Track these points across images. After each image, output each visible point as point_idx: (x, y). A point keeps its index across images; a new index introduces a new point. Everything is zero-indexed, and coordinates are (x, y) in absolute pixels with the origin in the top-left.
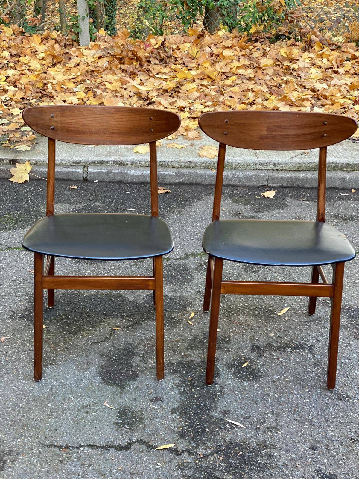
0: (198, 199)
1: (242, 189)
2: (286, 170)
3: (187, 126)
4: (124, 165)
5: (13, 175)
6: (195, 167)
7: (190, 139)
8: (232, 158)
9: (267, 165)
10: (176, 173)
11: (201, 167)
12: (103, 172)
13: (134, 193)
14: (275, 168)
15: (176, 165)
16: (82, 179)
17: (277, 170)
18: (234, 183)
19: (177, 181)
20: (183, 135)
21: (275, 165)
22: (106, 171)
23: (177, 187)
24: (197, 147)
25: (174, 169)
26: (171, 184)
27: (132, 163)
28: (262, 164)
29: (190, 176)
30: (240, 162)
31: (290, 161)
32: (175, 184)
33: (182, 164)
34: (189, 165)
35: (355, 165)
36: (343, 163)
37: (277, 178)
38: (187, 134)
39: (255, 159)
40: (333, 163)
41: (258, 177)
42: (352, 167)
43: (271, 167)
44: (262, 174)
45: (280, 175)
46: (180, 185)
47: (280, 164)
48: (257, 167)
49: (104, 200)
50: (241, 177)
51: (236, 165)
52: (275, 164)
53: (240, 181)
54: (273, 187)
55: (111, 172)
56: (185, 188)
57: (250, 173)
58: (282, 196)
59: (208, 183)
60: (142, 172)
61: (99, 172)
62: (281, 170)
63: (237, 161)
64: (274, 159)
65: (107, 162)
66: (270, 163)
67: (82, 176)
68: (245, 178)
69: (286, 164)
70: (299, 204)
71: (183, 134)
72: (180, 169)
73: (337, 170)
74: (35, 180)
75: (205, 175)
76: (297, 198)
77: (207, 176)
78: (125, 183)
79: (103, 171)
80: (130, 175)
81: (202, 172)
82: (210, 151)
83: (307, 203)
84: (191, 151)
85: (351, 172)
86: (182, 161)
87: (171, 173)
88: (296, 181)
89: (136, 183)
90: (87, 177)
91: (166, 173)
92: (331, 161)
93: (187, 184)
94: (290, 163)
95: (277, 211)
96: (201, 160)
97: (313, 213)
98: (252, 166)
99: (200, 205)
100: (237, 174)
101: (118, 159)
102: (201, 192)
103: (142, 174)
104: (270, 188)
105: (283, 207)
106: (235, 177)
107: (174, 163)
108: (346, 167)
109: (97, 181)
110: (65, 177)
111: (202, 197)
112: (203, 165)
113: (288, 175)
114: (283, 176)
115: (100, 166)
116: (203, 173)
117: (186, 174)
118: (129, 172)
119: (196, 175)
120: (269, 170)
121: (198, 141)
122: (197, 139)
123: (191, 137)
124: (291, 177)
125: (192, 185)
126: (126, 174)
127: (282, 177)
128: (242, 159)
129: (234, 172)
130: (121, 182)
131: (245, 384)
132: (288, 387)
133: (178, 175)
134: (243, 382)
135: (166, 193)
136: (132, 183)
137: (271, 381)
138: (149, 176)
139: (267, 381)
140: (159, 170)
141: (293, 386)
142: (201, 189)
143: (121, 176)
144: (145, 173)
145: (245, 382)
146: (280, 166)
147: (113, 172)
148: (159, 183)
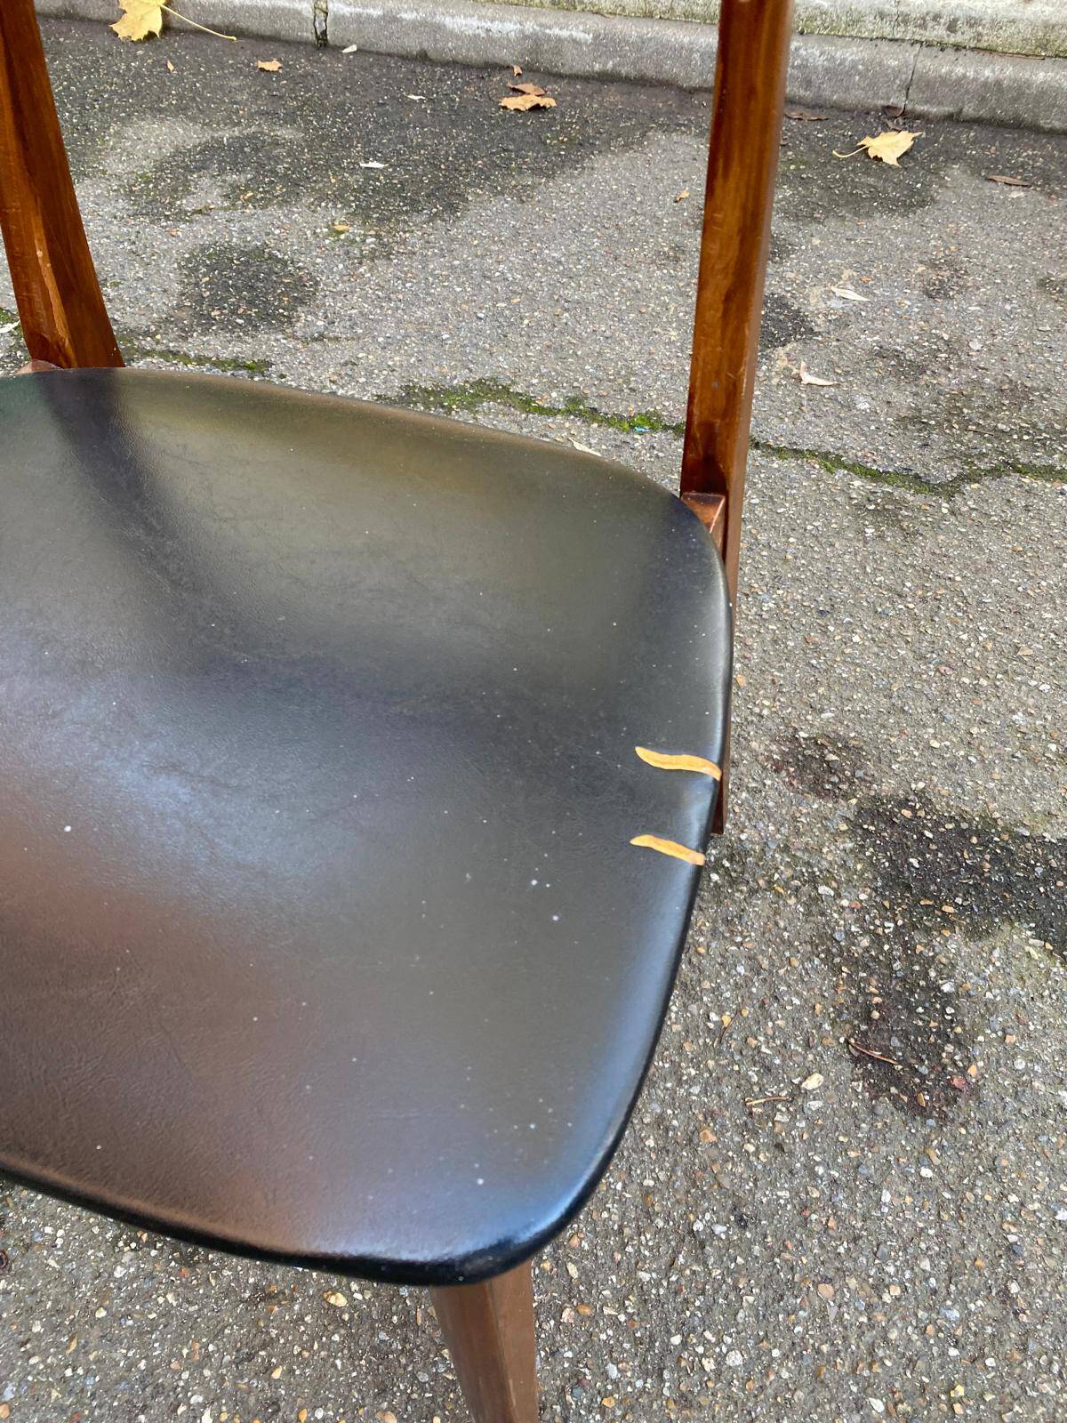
0: (625, 145)
1: (809, 115)
2: (990, 50)
5: (125, 12)
6: (667, 16)
9: (923, 26)
10: (596, 37)
11: (688, 18)
12: (369, 17)
13: (433, 101)
14: (952, 40)
15: (606, 3)
16: (312, 38)
17: (958, 48)
19: (597, 67)
21: (952, 27)
22: (380, 13)
23: (590, 88)
25: (594, 21)
26: (574, 77)
28: (904, 20)
29: (639, 50)
30: (826, 4)
31: (1013, 14)
32: (587, 78)
34: (651, 7)
37: (944, 81)
41: (874, 73)
43: (938, 32)
44: (894, 59)
45: (959, 70)
46: (603, 82)
47: (970, 22)
48: (887, 31)
50: (816, 68)
51: (811, 19)
52: (955, 20)
54: (920, 116)
55: (395, 20)
56: (613, 96)
57: (851, 53)
58: (934, 156)
60: (488, 25)
61: (359, 16)
62: (973, 49)
63: (818, 1)
66: (937, 17)
67: (311, 26)
68: (827, 70)
69: (996, 24)
70: (981, 201)
72: (616, 19)
74: (185, 31)
75: (691, 51)
76: (985, 170)
77: (696, 56)
78: (434, 63)
79: (370, 11)
80: (452, 32)
83: (1016, 194)
87: (579, 34)
88: (1015, 100)
89: (466, 66)
90: (324, 33)
91: (564, 33)
93: (627, 80)
94: (1013, 21)
95: (878, 220)
97: (1017, 245)
98: (870, 27)
99: (614, 169)
100: (802, 52)
102: (653, 116)
103: (488, 30)
104: (890, 117)
105: (911, 205)
109: (353, 48)
110: (265, 28)
112: (698, 10)
113: (987, 73)
114: (971, 74)
116: (686, 40)
117: (627, 43)
118: (449, 22)
119: (663, 48)
120: (929, 45)
124: (998, 83)
125: (643, 86)
126: (439, 28)
127: (964, 76)
129: (795, 44)
130: (423, 57)
131: (119, 1268)
132: (308, 1365)
133: (602, 44)
134: (121, 1251)
135: (536, 108)
136: (454, 63)
137: (255, 1285)
138: (509, 40)
139: (237, 1279)
140: (543, 20)
141: (338, 1362)
142: (664, 103)
143: (425, 36)
144: (495, 27)
145: (126, 1259)
146: (970, 33)
147: (401, 20)
148: (538, 70)
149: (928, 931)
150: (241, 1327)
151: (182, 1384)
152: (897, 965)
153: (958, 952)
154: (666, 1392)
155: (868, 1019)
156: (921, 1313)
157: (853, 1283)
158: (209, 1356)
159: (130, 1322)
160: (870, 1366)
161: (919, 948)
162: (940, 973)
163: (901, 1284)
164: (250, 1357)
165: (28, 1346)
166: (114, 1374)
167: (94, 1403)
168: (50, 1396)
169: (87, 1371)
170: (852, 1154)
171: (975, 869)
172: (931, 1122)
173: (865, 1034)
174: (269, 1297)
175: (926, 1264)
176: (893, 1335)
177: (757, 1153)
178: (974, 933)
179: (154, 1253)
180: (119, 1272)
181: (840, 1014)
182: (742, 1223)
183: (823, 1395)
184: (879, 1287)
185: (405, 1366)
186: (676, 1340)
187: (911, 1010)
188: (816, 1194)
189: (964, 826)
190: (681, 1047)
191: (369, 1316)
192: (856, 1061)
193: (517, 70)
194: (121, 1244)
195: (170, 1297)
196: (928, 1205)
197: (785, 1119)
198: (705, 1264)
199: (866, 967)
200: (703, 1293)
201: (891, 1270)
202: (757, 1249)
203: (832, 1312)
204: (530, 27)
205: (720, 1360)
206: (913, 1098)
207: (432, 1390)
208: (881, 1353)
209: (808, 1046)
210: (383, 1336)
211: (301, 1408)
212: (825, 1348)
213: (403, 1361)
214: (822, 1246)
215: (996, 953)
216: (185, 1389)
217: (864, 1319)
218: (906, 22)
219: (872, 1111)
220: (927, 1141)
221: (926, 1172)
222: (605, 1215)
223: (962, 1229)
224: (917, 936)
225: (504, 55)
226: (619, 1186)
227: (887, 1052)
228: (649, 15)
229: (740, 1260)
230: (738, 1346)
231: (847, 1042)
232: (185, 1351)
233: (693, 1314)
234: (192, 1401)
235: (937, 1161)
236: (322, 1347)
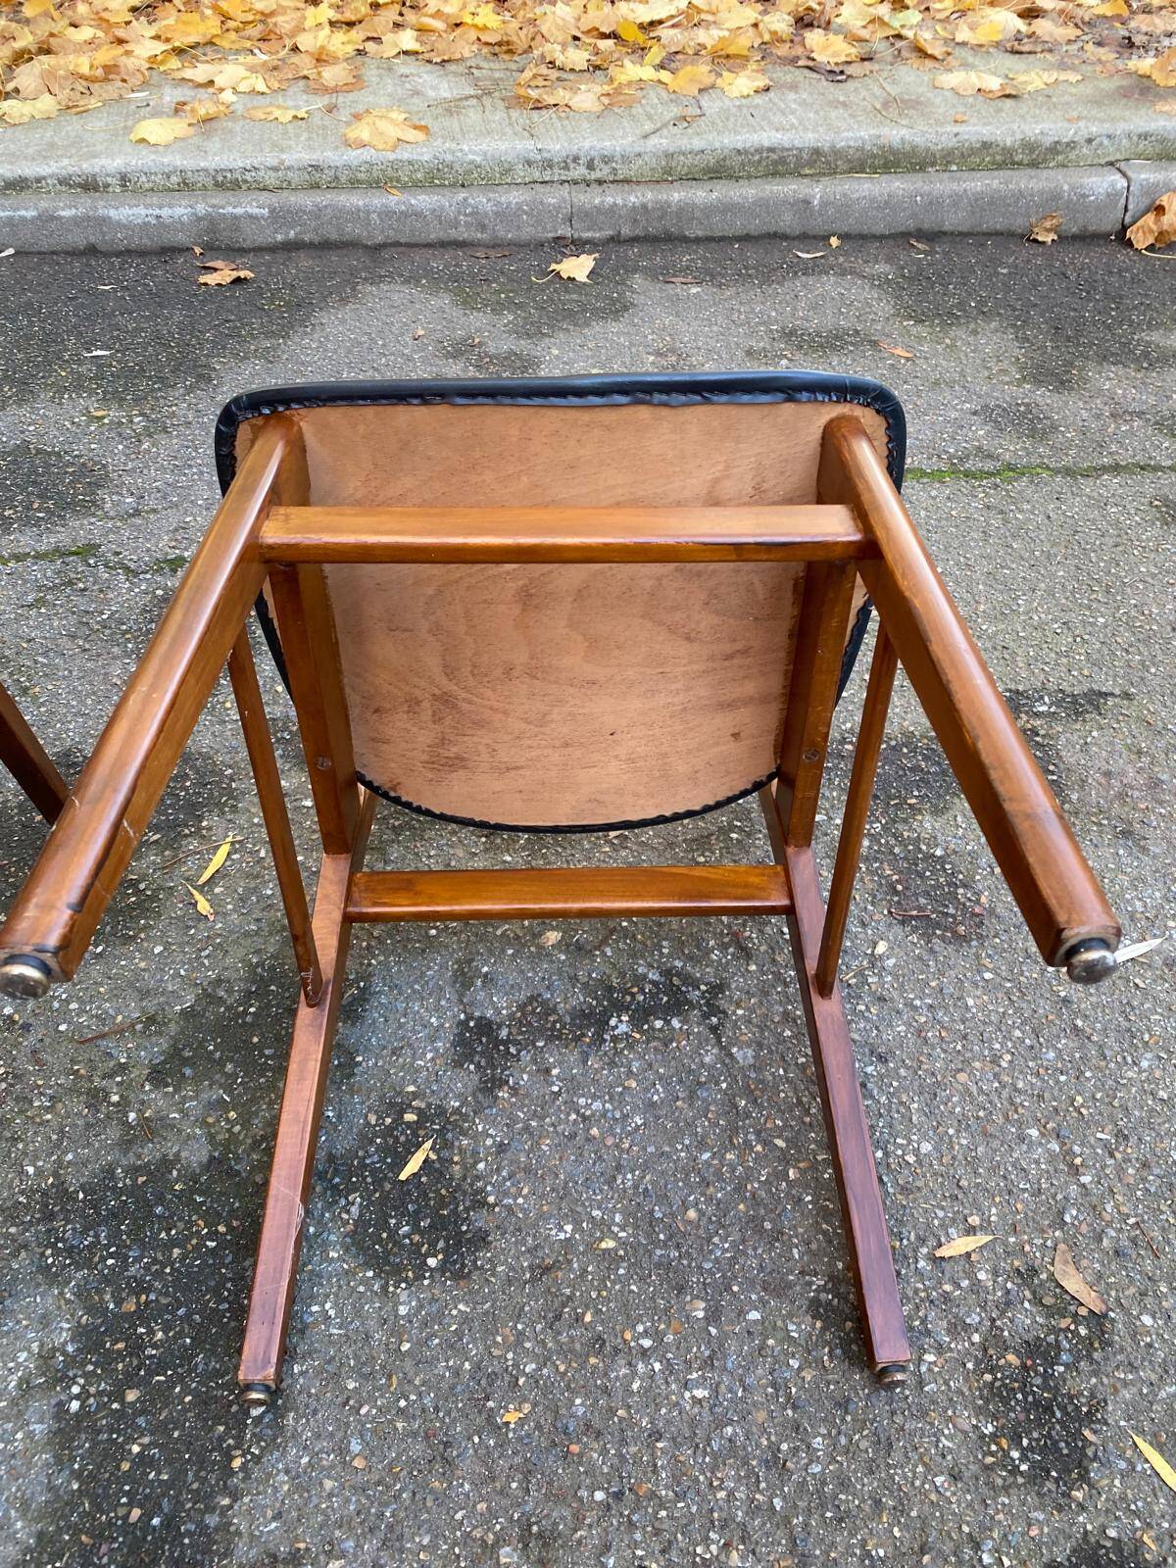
0: (341, 299)
1: (492, 253)
2: (627, 181)
3: (322, 48)
4: (96, 189)
6: (335, 185)
7: (327, 90)
8: (454, 146)
9: (566, 168)
10: (272, 211)
11: (354, 184)
12: (23, 219)
13: (127, 288)
14: (594, 176)
15: (271, 179)
17: (600, 182)
18: (463, 234)
19: (279, 238)
20: (306, 77)
21: (590, 166)
22: (34, 213)
23: (280, 257)
24: (344, 115)
25: (264, 197)
26: (258, 250)
27: (124, 179)
28: (549, 164)
29: (318, 217)
30: (478, 159)
31: (638, 149)
32: (273, 249)
33: (290, 174)
34: (316, 179)
35: (837, 153)
36: (801, 150)
37: (599, 209)
38: (319, 73)
39: (525, 146)
40: (771, 150)
41: (538, 212)
42: (828, 163)
43: (580, 172)
44: (552, 197)
45: (610, 200)
46: (289, 251)
47: (607, 160)
48: (537, 175)
49: (13, 321)
50: (486, 213)
51: (469, 172)
52: (592, 160)
53: (483, 227)
54: (588, 242)
55: (53, 218)
56: (305, 261)
57: (514, 197)
58: (615, 270)
59: (380, 239)
60: (157, 212)
61: (11, 218)
62: (612, 182)
63: (471, 157)
64: (587, 144)
65: (38, 180)
66: (576, 159)
68: (496, 214)
69: (626, 159)
70: (669, 298)
71: (305, 72)
72: (286, 193)
73: (782, 175)
75: (368, 213)
76: (663, 275)
77: (375, 216)
78: (106, 255)
79: (23, 213)
80: (119, 223)
81: (355, 200)
82: (382, 125)
83: (694, 290)
84: (324, 128)
85: (825, 180)
86: (287, 163)
87: (256, 211)
88: (661, 218)
89: (142, 253)
91: (239, 211)
92: (766, 144)
93: (311, 246)
94: (640, 155)
95: (597, 327)
96: (353, 156)
98: (521, 173)
99: (343, 322)
100: (470, 201)
101: (71, 170)
102: (353, 273)
103: (158, 217)
104: (579, 246)
105: (617, 311)
106: (466, 215)
107: (261, 174)
108: (811, 164)
109: (11, 251)
111: (354, 289)
112: (360, 176)
113: (633, 199)
114: (619, 201)
115: (14, 198)
116: (361, 203)
117: (304, 213)
118: (112, 213)
119: (340, 213)
120: (576, 183)
121: (351, 97)
122: (348, 88)
123: (332, 84)
124: (644, 206)
125: (330, 249)
126: (105, 220)
127: (615, 205)
128: (484, 147)
129: (462, 195)
130: (92, 251)
131: (401, 1308)
132: (609, 1301)
133: (277, 216)
134: (394, 1293)
135: (238, 281)
136: (129, 252)
137: (531, 1267)
138: (183, 224)
139: (511, 1268)
140: (214, 201)
141: (633, 1287)
142: (358, 260)
143: (90, 230)
144: (165, 212)
145: (404, 1296)
146: (606, 170)
147: (60, 218)
148: (219, 248)
149: (905, 821)
150: (537, 1301)
151: (510, 1363)
152: (897, 850)
153: (934, 828)
154: (891, 1190)
155: (896, 893)
156: (1030, 1064)
157: (977, 1065)
158: (521, 1333)
159: (437, 1341)
160: (1016, 1111)
161: (906, 834)
162: (928, 845)
163: (1008, 1051)
164: (558, 1317)
165: (351, 1402)
166: (444, 1385)
167: (441, 1414)
168: (396, 1429)
169: (420, 1395)
170: (933, 984)
171: (915, 769)
172: (974, 943)
173: (899, 903)
174: (547, 1269)
175: (1018, 1033)
176: (1020, 1085)
177: (868, 1009)
178: (937, 812)
179: (426, 1282)
180: (403, 1310)
181: (874, 897)
182: (882, 1059)
183: (996, 1144)
184: (995, 1060)
185: (689, 1266)
186: (879, 1154)
187: (921, 876)
188: (923, 1019)
189: (893, 743)
190: (774, 960)
191: (639, 1243)
192: (903, 923)
193: (198, 250)
194: (391, 1289)
195: (461, 1307)
196: (1000, 995)
197: (876, 979)
198: (872, 1097)
199: (876, 859)
200: (881, 1115)
201: (997, 1046)
202: (902, 1072)
203: (974, 1089)
204: (201, 209)
205: (916, 1152)
206: (955, 933)
207: (719, 1270)
208: (1018, 1100)
209: (864, 925)
210: (658, 1252)
211: (622, 1332)
212: (981, 1114)
213: (685, 1262)
214: (945, 1051)
215: (959, 819)
216: (516, 1365)
217: (996, 1084)
218: (551, 167)
219: (932, 951)
220: (978, 956)
221: (988, 976)
222: (782, 1095)
223: (1029, 1002)
224: (900, 826)
225: (181, 239)
226: (781, 1072)
227: (920, 908)
228: (315, 186)
229: (895, 1084)
230: (925, 1137)
231: (890, 912)
232: (499, 1339)
233: (881, 1133)
234: (527, 1370)
235: (991, 966)
236: (614, 1283)
